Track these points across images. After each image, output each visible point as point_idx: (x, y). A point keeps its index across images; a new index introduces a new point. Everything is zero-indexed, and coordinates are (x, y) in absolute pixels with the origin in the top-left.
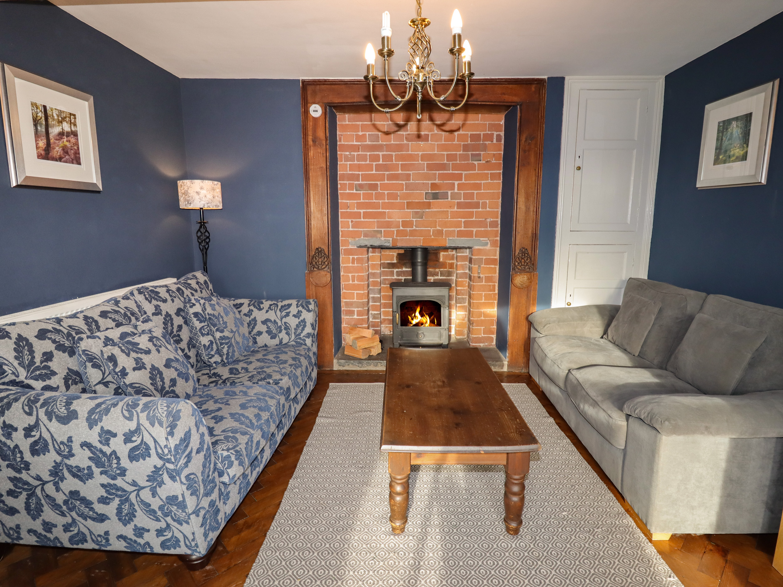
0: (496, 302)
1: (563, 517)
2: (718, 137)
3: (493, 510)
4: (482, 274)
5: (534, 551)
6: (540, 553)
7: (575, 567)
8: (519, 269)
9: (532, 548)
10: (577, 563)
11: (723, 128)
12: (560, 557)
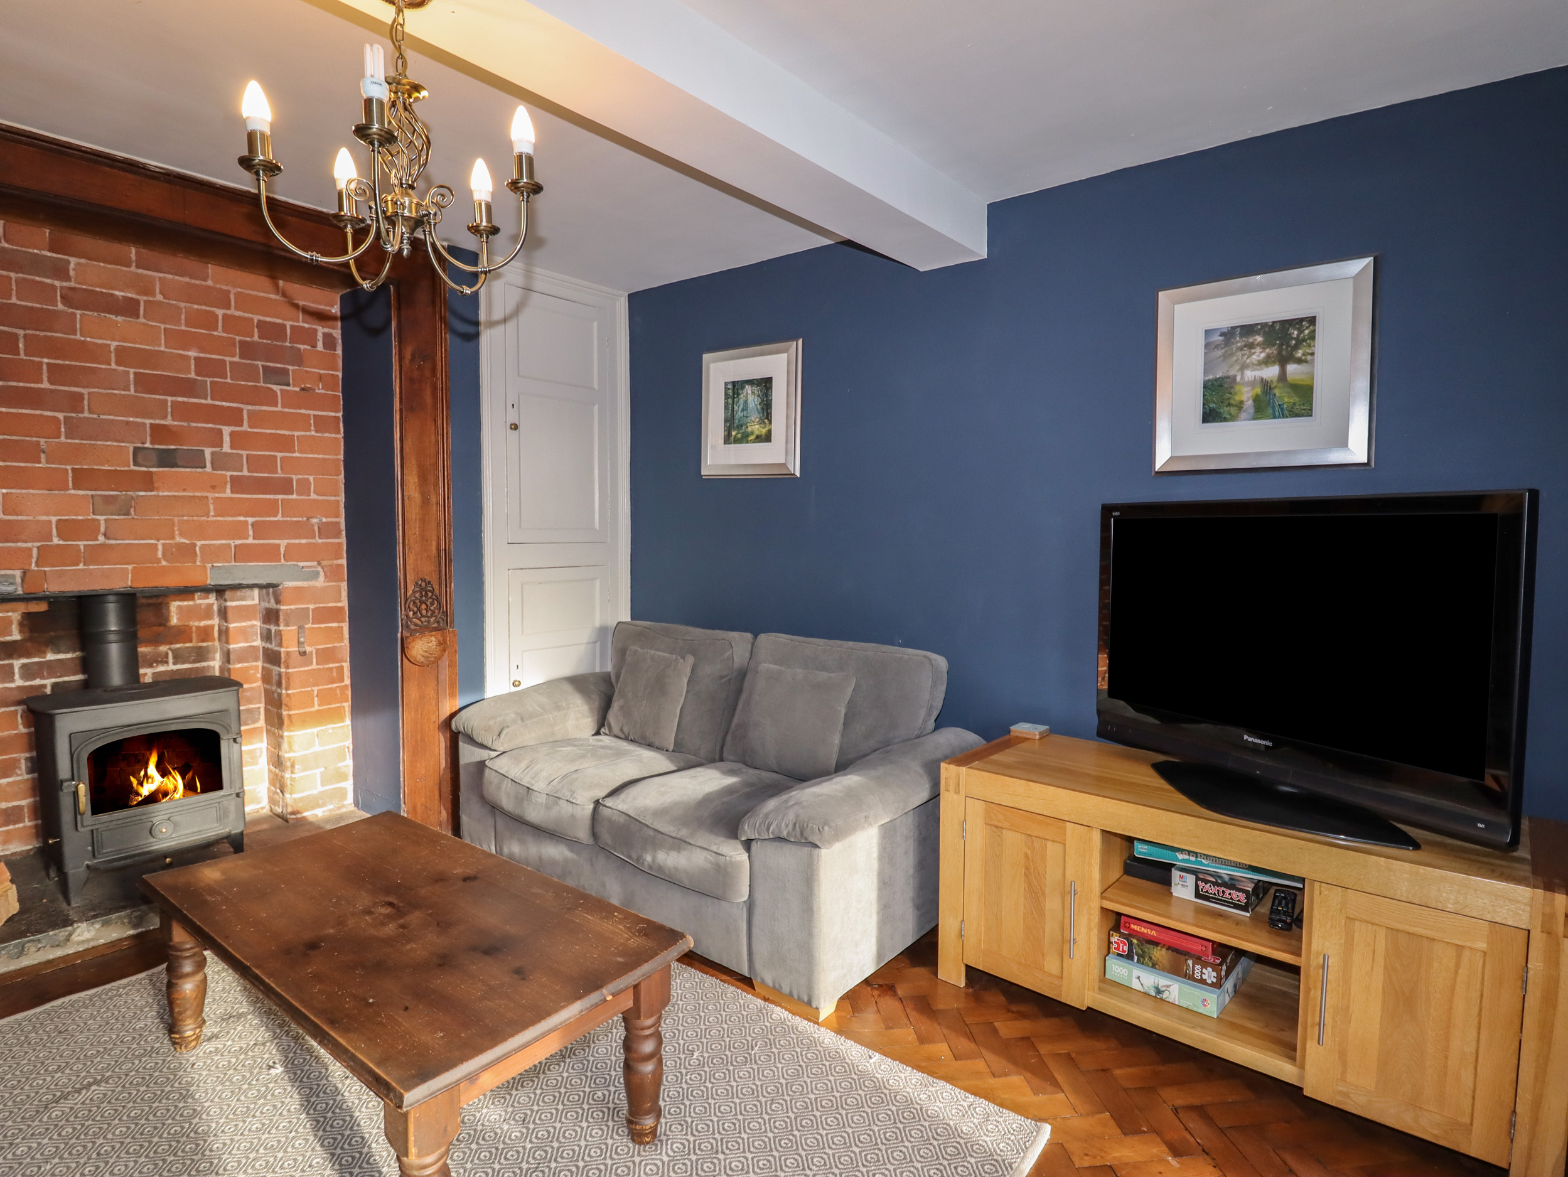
0: (347, 705)
1: (697, 1062)
2: (726, 405)
3: (584, 1124)
4: (310, 645)
5: (700, 1144)
6: (711, 1140)
7: (767, 1125)
8: (416, 625)
9: (695, 1141)
10: (766, 1117)
11: (734, 394)
12: (740, 1126)
